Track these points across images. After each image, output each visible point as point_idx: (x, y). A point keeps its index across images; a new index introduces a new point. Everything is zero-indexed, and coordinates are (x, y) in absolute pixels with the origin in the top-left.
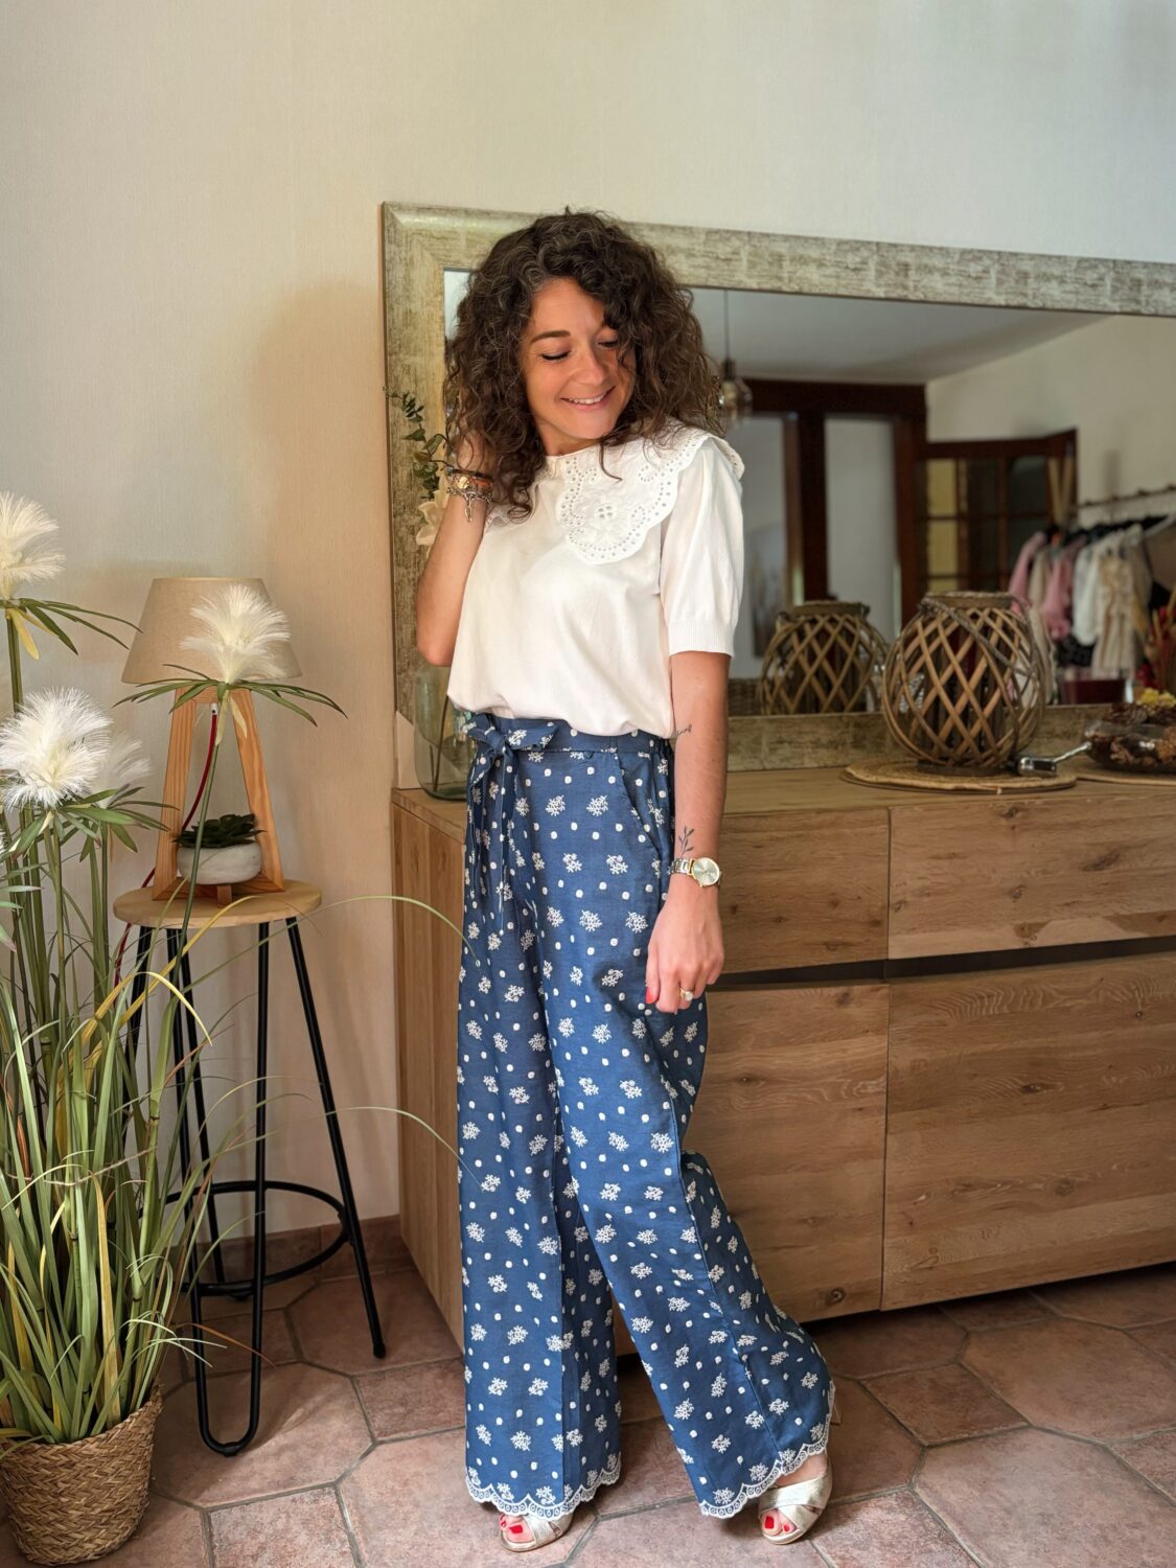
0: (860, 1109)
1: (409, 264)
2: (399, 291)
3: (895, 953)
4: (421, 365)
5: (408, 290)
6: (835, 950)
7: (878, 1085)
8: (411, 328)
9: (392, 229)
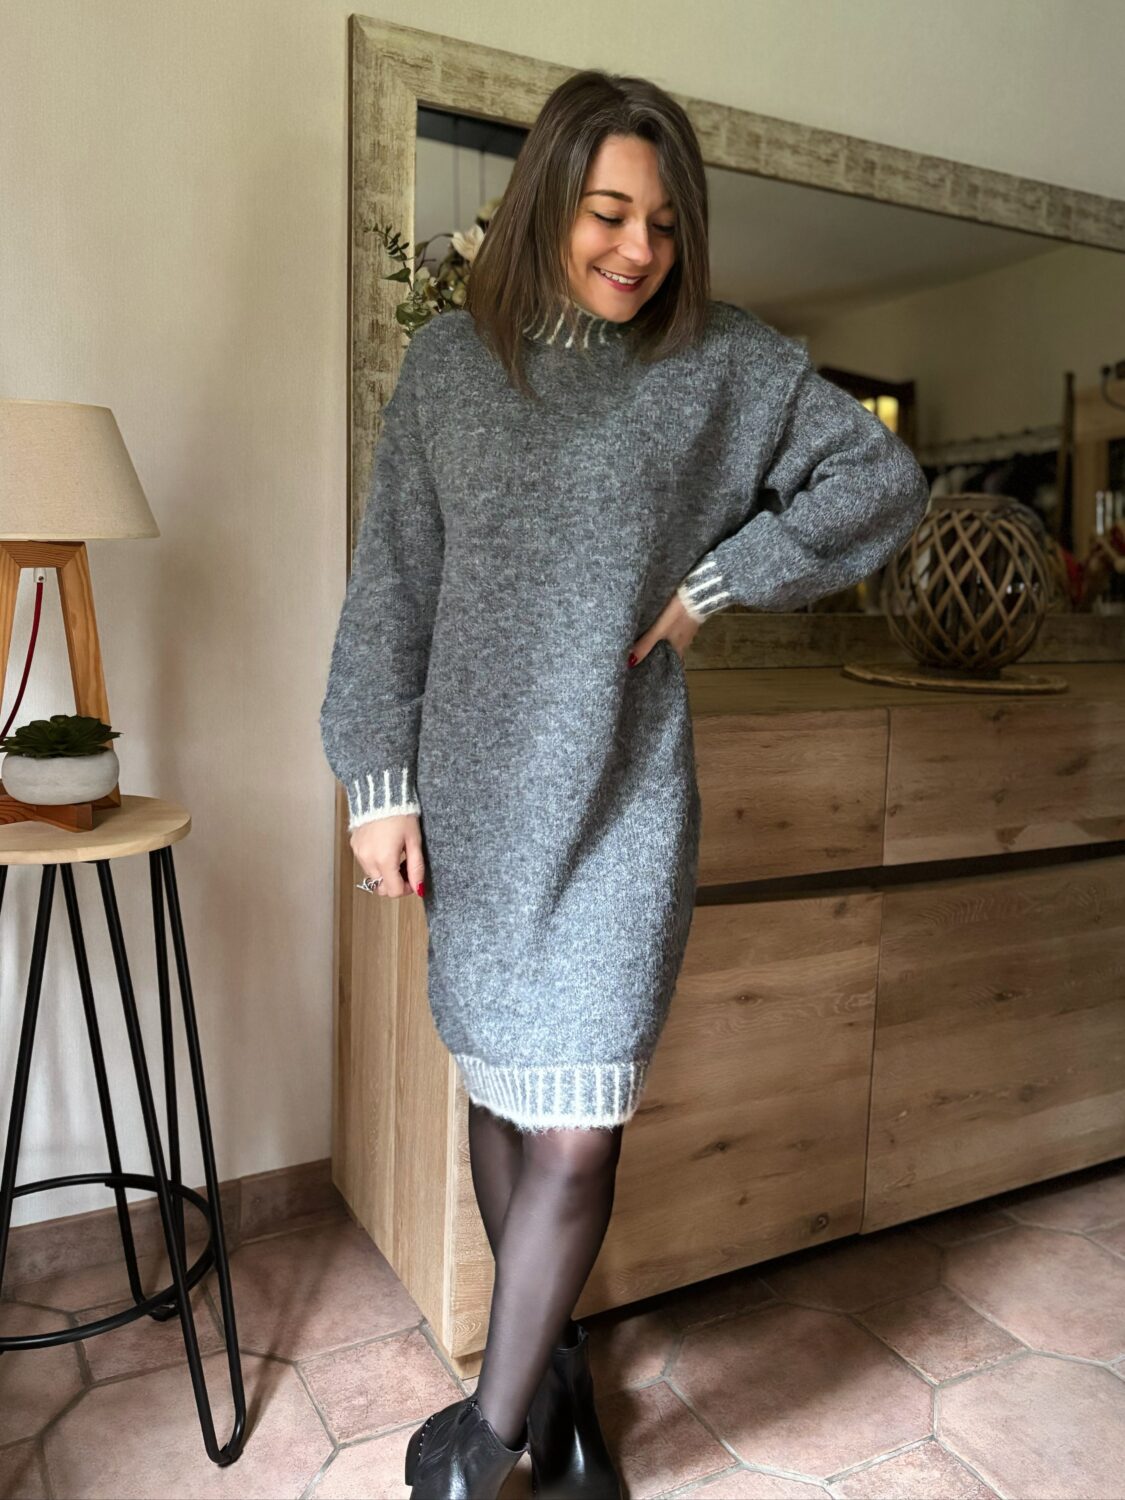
0: (851, 1024)
1: (379, 90)
2: (367, 118)
3: (889, 860)
4: (389, 205)
5: (376, 120)
6: (834, 856)
7: (868, 998)
8: (379, 162)
9: (361, 48)
